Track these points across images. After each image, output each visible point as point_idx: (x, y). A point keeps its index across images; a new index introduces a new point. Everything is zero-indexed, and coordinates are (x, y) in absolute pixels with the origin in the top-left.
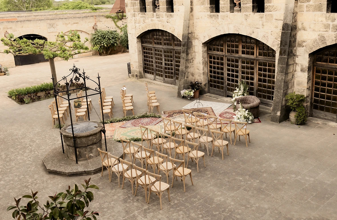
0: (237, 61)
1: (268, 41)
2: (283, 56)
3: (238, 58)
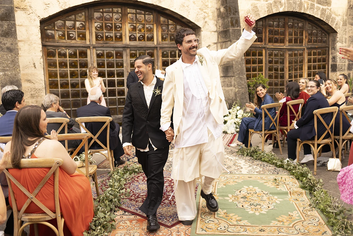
0: (119, 55)
1: (190, 13)
2: (236, 28)
3: (121, 49)
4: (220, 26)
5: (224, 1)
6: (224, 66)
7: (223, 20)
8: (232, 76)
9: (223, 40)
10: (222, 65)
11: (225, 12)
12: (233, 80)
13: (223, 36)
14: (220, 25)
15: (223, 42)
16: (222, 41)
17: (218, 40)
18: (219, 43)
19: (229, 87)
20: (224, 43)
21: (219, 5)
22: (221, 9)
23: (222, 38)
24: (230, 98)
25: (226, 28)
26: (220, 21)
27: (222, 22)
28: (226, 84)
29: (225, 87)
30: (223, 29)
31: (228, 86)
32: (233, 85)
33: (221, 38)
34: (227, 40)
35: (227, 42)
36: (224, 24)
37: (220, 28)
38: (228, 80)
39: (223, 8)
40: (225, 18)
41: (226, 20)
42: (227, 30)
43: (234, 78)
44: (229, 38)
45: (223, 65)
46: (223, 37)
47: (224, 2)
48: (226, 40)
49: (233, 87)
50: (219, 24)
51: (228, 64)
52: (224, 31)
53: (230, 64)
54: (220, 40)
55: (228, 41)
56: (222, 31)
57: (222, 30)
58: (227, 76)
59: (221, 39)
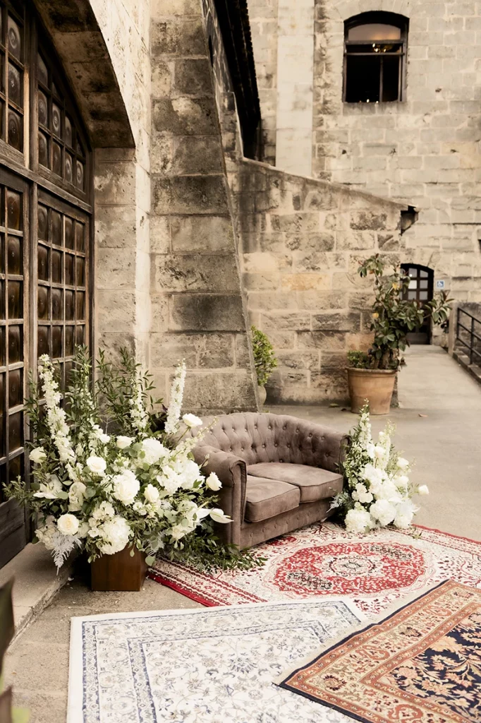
4: (165, 161)
5: (196, 81)
6: (188, 295)
7: (186, 141)
8: (235, 332)
9: (183, 208)
10: (175, 293)
11: (198, 116)
12: (234, 344)
13: (183, 194)
14: (170, 157)
15: (186, 216)
16: (177, 211)
17: (154, 205)
18: (163, 220)
19: (216, 367)
20: (189, 220)
21: (167, 89)
22: (174, 104)
23: (175, 201)
24: (220, 405)
25: (202, 170)
26: (169, 143)
27: (177, 146)
28: (198, 359)
29: (194, 366)
30: (186, 172)
31: (205, 362)
32: (235, 360)
33: (172, 199)
34: (209, 211)
35: (206, 218)
36: (190, 156)
37: (169, 165)
38: (207, 343)
39: (189, 102)
40: (197, 137)
41: (202, 144)
42: (211, 177)
43: (240, 337)
44: (219, 204)
45: (183, 292)
46: (185, 200)
47: (192, 81)
48: (206, 209)
49: (235, 366)
50: (163, 151)
51: (208, 290)
52: (189, 178)
53: (219, 292)
54: (164, 206)
55: (215, 215)
56: (177, 180)
57: (180, 173)
58: (204, 329)
59: (172, 204)
